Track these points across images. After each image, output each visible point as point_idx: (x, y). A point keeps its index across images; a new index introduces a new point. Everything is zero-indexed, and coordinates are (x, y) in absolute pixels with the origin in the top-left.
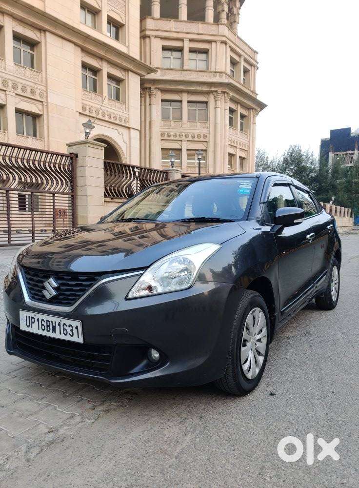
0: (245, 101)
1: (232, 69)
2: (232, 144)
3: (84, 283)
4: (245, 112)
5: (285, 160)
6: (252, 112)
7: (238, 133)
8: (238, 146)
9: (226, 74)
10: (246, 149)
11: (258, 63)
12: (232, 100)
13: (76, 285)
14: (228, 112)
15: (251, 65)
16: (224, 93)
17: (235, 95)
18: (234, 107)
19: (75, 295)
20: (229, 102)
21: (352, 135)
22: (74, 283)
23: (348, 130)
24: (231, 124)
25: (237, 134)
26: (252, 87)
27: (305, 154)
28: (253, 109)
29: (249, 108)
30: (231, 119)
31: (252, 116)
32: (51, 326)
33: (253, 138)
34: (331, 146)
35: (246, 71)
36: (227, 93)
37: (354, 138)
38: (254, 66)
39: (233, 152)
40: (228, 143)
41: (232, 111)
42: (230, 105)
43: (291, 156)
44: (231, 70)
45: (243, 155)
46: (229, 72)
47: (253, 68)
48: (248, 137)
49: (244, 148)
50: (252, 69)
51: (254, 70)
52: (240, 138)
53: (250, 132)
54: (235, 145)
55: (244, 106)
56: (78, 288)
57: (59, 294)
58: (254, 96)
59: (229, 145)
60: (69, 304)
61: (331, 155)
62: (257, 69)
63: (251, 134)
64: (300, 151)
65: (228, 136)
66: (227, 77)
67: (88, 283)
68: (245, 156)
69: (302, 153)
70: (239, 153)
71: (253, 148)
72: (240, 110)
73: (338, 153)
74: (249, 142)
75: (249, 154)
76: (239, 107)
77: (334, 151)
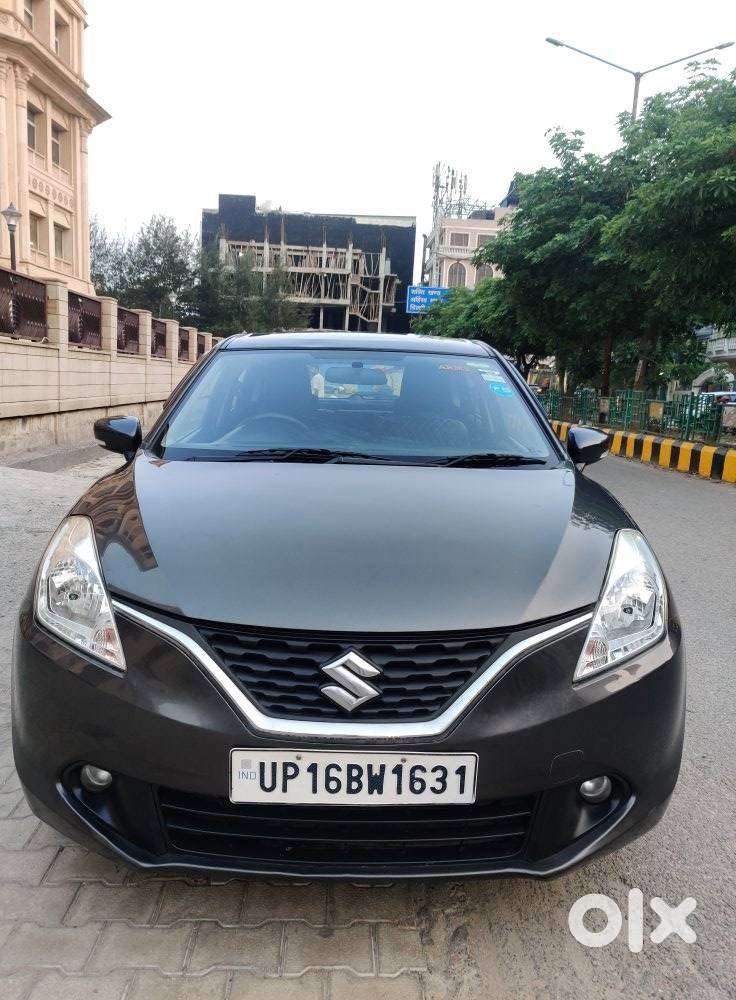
0: (63, 95)
1: (28, 10)
2: (37, 191)
3: (462, 658)
4: (62, 122)
5: (144, 243)
6: (77, 125)
7: (50, 168)
8: (50, 197)
9: (17, 19)
10: (68, 207)
11: (85, 13)
12: (33, 85)
13: (439, 665)
14: (24, 112)
15: (72, 14)
16: (15, 63)
17: (39, 74)
18: (37, 103)
19: (441, 690)
20: (25, 88)
21: (258, 211)
22: (431, 660)
23: (251, 200)
24: (31, 143)
25: (47, 170)
26: (76, 67)
27: (183, 237)
28: (79, 116)
29: (72, 115)
30: (31, 129)
31: (78, 131)
32: (365, 779)
33: (83, 185)
34: (223, 226)
35: (60, 25)
36: (22, 67)
37: (260, 216)
38: (79, 19)
39: (39, 211)
40: (27, 187)
41: (33, 112)
42: (27, 96)
43: (156, 236)
44: (26, 12)
45: (63, 222)
46: (22, 16)
47: (75, 20)
48: (72, 181)
49: (62, 204)
50: (74, 25)
51: (79, 28)
52: (53, 179)
53: (75, 171)
54: (44, 194)
55: (59, 106)
56: (446, 672)
57: (386, 693)
58: (82, 87)
59: (31, 192)
60: (424, 714)
61: (224, 244)
62: (86, 26)
63: (79, 176)
64: (174, 229)
65: (26, 169)
66: (20, 26)
67: (475, 657)
68: (66, 225)
69: (178, 233)
70: (54, 217)
71: (83, 209)
72: (51, 115)
73: (236, 243)
74: (75, 192)
75: (76, 221)
76: (49, 106)
77: (229, 238)
